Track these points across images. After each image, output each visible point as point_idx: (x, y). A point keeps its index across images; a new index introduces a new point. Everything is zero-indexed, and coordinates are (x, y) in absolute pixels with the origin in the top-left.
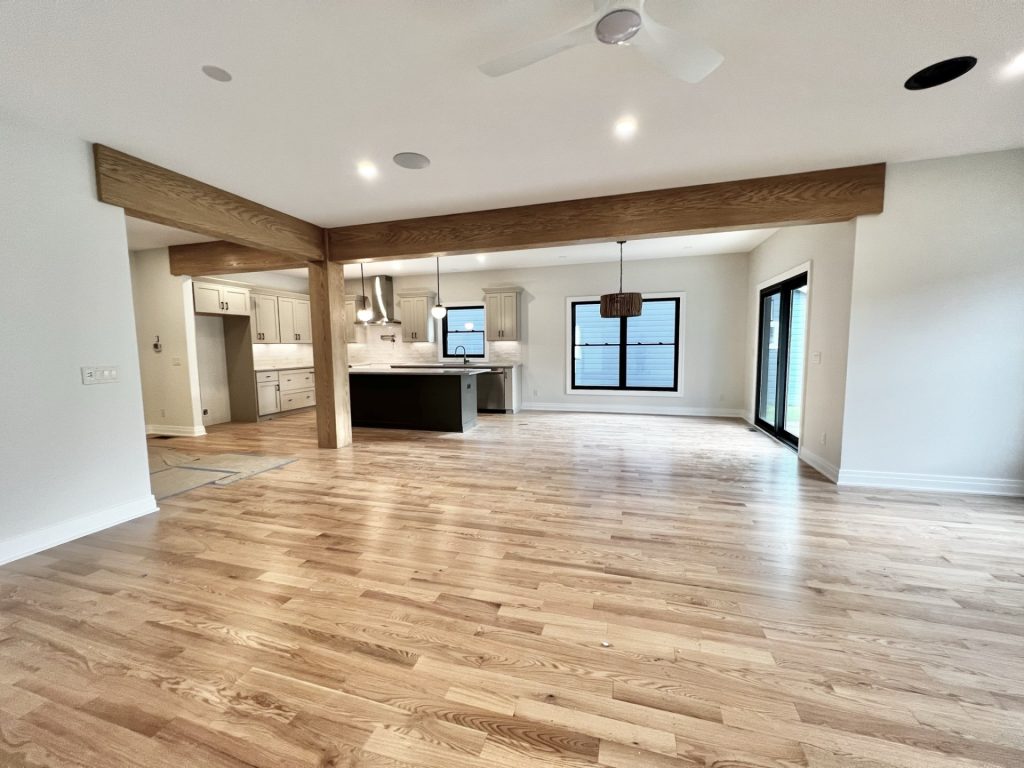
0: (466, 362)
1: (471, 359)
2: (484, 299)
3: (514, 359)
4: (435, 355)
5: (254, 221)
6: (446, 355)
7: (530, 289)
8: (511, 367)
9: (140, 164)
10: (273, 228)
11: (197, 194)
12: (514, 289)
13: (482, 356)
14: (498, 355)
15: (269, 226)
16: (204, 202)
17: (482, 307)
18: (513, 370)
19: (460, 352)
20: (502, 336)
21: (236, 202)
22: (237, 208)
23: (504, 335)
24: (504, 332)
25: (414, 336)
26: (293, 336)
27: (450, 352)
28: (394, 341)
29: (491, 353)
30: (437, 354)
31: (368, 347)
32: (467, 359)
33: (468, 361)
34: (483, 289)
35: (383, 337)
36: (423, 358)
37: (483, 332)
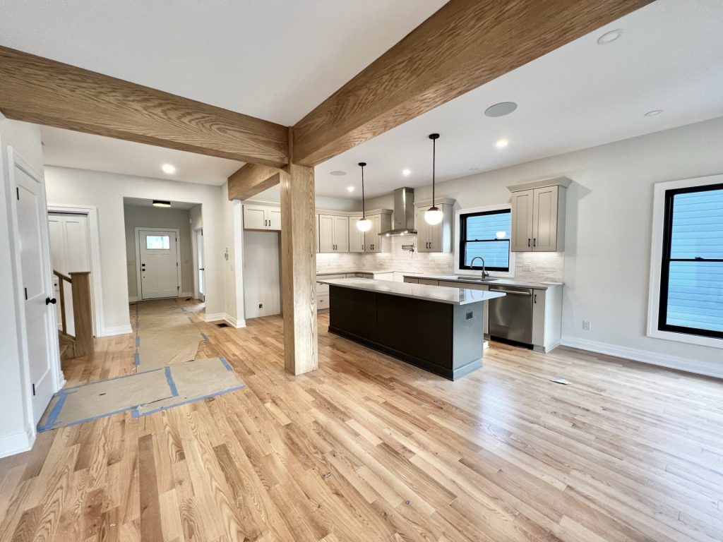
0: (484, 275)
1: (490, 273)
2: (510, 201)
3: (551, 275)
4: (451, 266)
5: (186, 120)
6: (462, 266)
7: (581, 179)
8: (544, 289)
9: (16, 55)
10: (214, 128)
11: (102, 90)
12: (554, 181)
13: (506, 270)
14: (527, 270)
15: (207, 125)
16: (111, 99)
17: (508, 211)
18: (548, 292)
19: (478, 263)
20: (532, 245)
21: (159, 98)
22: (160, 105)
23: (536, 244)
24: (536, 241)
25: (428, 246)
26: (331, 246)
27: (468, 264)
28: (413, 251)
29: (517, 267)
30: (453, 265)
31: (392, 256)
32: (486, 272)
33: (488, 275)
34: (508, 188)
35: (404, 247)
36: (438, 268)
37: (509, 240)
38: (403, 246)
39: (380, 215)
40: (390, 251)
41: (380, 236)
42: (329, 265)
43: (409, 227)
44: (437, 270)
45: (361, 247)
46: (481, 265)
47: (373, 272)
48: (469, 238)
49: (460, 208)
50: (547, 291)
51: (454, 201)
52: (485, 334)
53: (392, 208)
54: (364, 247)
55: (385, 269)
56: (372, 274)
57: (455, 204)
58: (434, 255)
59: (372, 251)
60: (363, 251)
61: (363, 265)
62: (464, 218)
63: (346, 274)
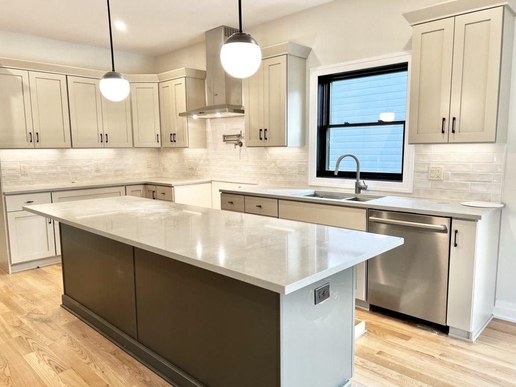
0: (359, 189)
1: (370, 184)
2: (408, 47)
3: (480, 188)
4: (303, 171)
6: (323, 171)
8: (474, 219)
13: (398, 177)
17: (403, 67)
18: (480, 225)
19: (348, 166)
20: (449, 130)
23: (456, 129)
24: (457, 122)
25: (263, 137)
26: (96, 137)
27: (331, 167)
28: (241, 145)
29: (417, 172)
30: (307, 169)
31: (207, 154)
32: (362, 182)
33: (365, 188)
34: (406, 16)
35: (226, 138)
36: (283, 175)
37: (403, 123)
38: (224, 136)
39: (183, 81)
40: (204, 144)
41: (185, 118)
42: (98, 171)
43: (233, 102)
44: (280, 178)
45: (154, 138)
46: (354, 170)
47: (173, 183)
48: (333, 121)
49: (317, 64)
50: (480, 223)
51: (308, 51)
52: (358, 301)
53: (203, 67)
54: (159, 138)
55: (197, 177)
56: (170, 186)
57: (310, 57)
58: (276, 152)
59: (174, 145)
60: (159, 145)
61: (164, 170)
62: (325, 81)
63: (126, 186)
